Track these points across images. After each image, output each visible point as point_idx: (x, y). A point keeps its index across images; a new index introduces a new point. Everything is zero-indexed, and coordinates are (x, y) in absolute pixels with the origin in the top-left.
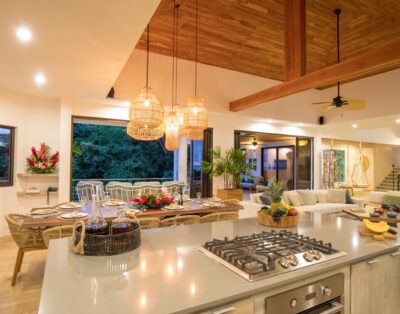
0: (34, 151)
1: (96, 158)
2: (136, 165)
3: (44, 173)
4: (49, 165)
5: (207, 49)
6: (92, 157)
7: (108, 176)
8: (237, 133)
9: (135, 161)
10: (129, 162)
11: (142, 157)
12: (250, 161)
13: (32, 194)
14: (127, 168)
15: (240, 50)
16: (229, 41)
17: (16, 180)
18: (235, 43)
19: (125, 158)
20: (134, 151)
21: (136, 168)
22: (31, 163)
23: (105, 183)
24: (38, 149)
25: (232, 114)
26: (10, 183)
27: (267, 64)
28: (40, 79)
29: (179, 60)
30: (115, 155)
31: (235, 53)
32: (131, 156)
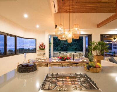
0: (40, 44)
1: (65, 46)
2: (76, 47)
3: (42, 50)
4: (43, 48)
5: (86, 8)
6: (64, 45)
7: (68, 51)
8: (101, 35)
9: (75, 46)
10: (73, 47)
11: (77, 45)
12: (114, 45)
13: (40, 55)
14: (73, 48)
15: (99, 5)
16: (94, 3)
17: (37, 51)
18: (97, 3)
19: (73, 45)
20: (75, 44)
21: (75, 48)
22: (40, 47)
23: (60, 52)
24: (41, 44)
25: (98, 29)
26: (36, 52)
27: (112, 7)
28: (38, 26)
29: (77, 14)
30: (70, 45)
31: (97, 7)
32: (74, 45)
